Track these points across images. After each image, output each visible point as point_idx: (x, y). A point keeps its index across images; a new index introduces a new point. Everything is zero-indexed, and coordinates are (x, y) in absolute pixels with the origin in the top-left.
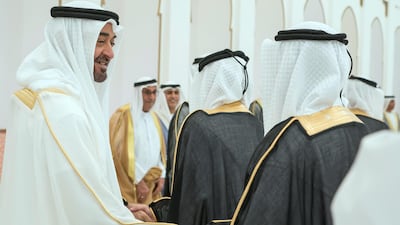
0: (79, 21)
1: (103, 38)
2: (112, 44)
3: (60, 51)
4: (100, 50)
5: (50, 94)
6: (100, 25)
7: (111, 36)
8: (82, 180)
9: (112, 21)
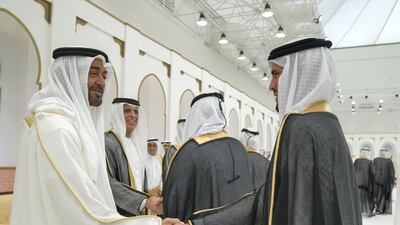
0: (74, 58)
1: (94, 71)
2: (105, 78)
3: (59, 83)
4: (93, 81)
5: (45, 114)
6: (90, 60)
7: (102, 70)
8: (68, 187)
9: (100, 56)
